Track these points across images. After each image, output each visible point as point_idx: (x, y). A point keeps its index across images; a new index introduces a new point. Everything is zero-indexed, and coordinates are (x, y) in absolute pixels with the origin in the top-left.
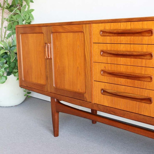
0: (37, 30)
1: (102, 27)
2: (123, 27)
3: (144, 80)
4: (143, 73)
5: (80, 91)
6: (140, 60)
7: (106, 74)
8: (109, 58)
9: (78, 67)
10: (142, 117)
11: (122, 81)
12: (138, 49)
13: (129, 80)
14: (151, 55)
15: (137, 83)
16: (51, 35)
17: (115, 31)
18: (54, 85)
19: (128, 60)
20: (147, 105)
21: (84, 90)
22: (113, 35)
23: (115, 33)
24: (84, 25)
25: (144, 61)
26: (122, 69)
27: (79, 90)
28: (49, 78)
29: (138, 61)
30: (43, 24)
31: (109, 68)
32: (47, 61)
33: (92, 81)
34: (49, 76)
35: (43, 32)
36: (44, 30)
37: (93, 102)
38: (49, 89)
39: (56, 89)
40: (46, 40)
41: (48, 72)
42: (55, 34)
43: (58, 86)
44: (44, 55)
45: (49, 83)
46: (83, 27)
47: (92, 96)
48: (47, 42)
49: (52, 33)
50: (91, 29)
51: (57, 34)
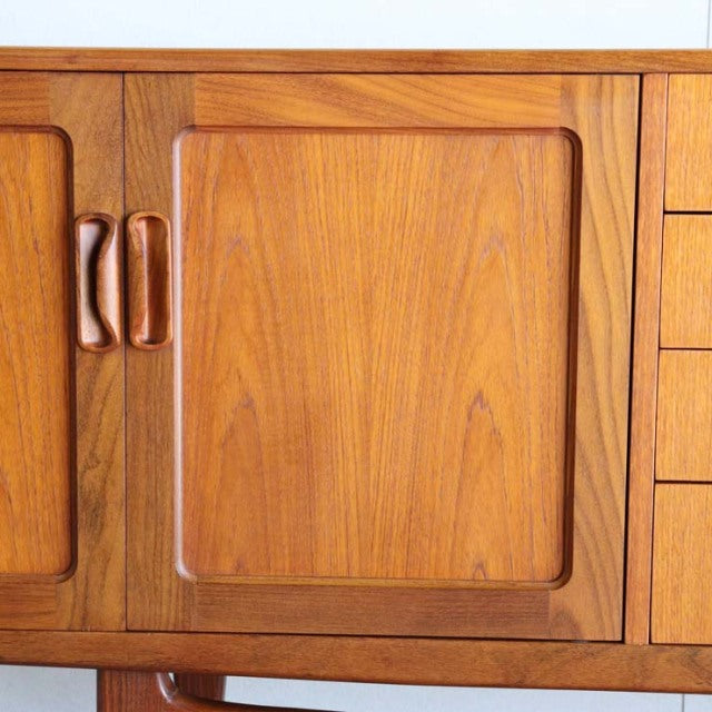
5: (495, 572)
9: (479, 397)
16: (177, 145)
18: (181, 568)
21: (543, 559)
24: (585, 83)
27: (480, 566)
28: (111, 508)
30: (73, 55)
32: (96, 370)
33: (642, 481)
34: (116, 492)
35: (64, 125)
36: (77, 107)
37: (637, 637)
38: (110, 608)
39: (205, 591)
40: (96, 189)
41: (110, 464)
42: (217, 140)
43: (227, 565)
44: (56, 320)
45: (120, 547)
46: (568, 95)
47: (638, 597)
48: (111, 208)
49: (193, 127)
50: (654, 109)
51: (247, 141)
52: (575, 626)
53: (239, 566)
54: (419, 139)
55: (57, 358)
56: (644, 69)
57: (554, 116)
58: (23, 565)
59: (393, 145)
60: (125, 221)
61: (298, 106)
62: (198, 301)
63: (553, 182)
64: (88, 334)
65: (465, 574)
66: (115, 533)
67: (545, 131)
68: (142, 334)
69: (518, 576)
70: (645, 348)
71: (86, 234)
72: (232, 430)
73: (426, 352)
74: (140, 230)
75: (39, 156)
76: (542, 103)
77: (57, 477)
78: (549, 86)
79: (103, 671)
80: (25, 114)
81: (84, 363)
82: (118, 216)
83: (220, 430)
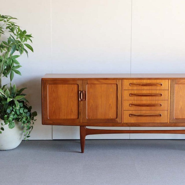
0: (71, 82)
1: (131, 81)
2: (145, 82)
3: (157, 106)
4: (157, 103)
5: (111, 118)
6: (155, 97)
7: (133, 106)
8: (135, 97)
9: (110, 104)
10: (156, 124)
11: (144, 108)
12: (154, 92)
13: (148, 107)
14: (161, 95)
15: (153, 108)
17: (141, 84)
18: (87, 118)
19: (148, 98)
20: (159, 118)
21: (115, 116)
22: (139, 85)
23: (140, 85)
24: (118, 80)
25: (157, 97)
26: (144, 102)
27: (110, 117)
29: (154, 98)
30: (79, 79)
31: (135, 102)
32: (81, 102)
33: (123, 110)
34: (82, 112)
35: (78, 84)
36: (79, 83)
37: (123, 122)
38: (81, 121)
39: (89, 120)
40: (81, 89)
41: (81, 110)
42: (90, 85)
43: (90, 118)
44: (77, 99)
45: (82, 116)
46: (116, 81)
47: (122, 119)
48: (82, 90)
49: (88, 84)
50: (123, 82)
51: (92, 85)
52: (118, 121)
53: (91, 118)
54: (105, 85)
55: (77, 102)
56: (122, 79)
57: (115, 83)
58: (74, 118)
59: (103, 85)
60: (83, 91)
61: (96, 82)
62: (88, 97)
63: (115, 88)
64: (80, 100)
65: (109, 118)
66: (82, 115)
67: (115, 84)
68: (84, 100)
69: (113, 118)
70: (123, 100)
71: (80, 92)
72: (91, 107)
73: (106, 101)
74: (84, 92)
75: (76, 86)
76: (114, 82)
77: (77, 111)
78: (115, 81)
79: (80, 126)
80: (75, 83)
81: (79, 102)
82: (82, 91)
83: (90, 107)
